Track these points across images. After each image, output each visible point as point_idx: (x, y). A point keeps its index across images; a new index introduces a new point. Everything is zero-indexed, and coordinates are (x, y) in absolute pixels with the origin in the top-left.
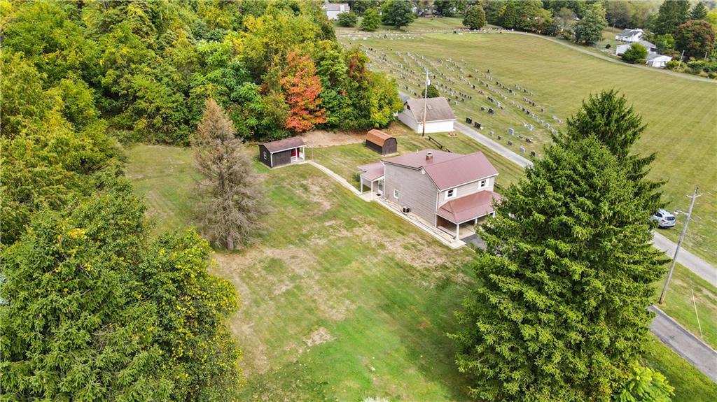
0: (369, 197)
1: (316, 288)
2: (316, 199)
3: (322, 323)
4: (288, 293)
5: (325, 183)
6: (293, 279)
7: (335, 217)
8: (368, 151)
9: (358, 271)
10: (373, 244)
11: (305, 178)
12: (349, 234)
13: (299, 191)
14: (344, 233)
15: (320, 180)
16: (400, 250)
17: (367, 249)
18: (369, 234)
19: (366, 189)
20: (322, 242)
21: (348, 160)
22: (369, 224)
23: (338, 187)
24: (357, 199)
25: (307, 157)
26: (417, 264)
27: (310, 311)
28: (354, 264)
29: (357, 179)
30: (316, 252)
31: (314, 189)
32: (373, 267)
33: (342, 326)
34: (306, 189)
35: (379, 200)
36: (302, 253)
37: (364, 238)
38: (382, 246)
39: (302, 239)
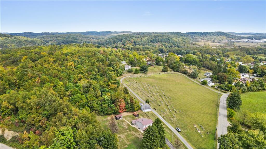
0: (133, 126)
1: (125, 140)
2: (125, 126)
3: (126, 145)
4: (122, 141)
5: (126, 123)
6: (122, 139)
7: (128, 130)
8: (134, 116)
9: (131, 138)
10: (133, 134)
11: (123, 122)
12: (130, 133)
13: (122, 125)
14: (129, 132)
15: (125, 123)
16: (137, 135)
17: (133, 135)
18: (133, 132)
19: (133, 124)
20: (126, 134)
21: (130, 118)
22: (133, 131)
23: (128, 124)
24: (131, 126)
25: (123, 118)
26: (140, 137)
27: (125, 143)
28: (131, 137)
29: (131, 123)
30: (125, 135)
31: (124, 124)
32: (133, 137)
33: (129, 145)
34: (123, 125)
35: (135, 127)
36: (123, 135)
37: (132, 133)
38: (135, 134)
39: (123, 133)
